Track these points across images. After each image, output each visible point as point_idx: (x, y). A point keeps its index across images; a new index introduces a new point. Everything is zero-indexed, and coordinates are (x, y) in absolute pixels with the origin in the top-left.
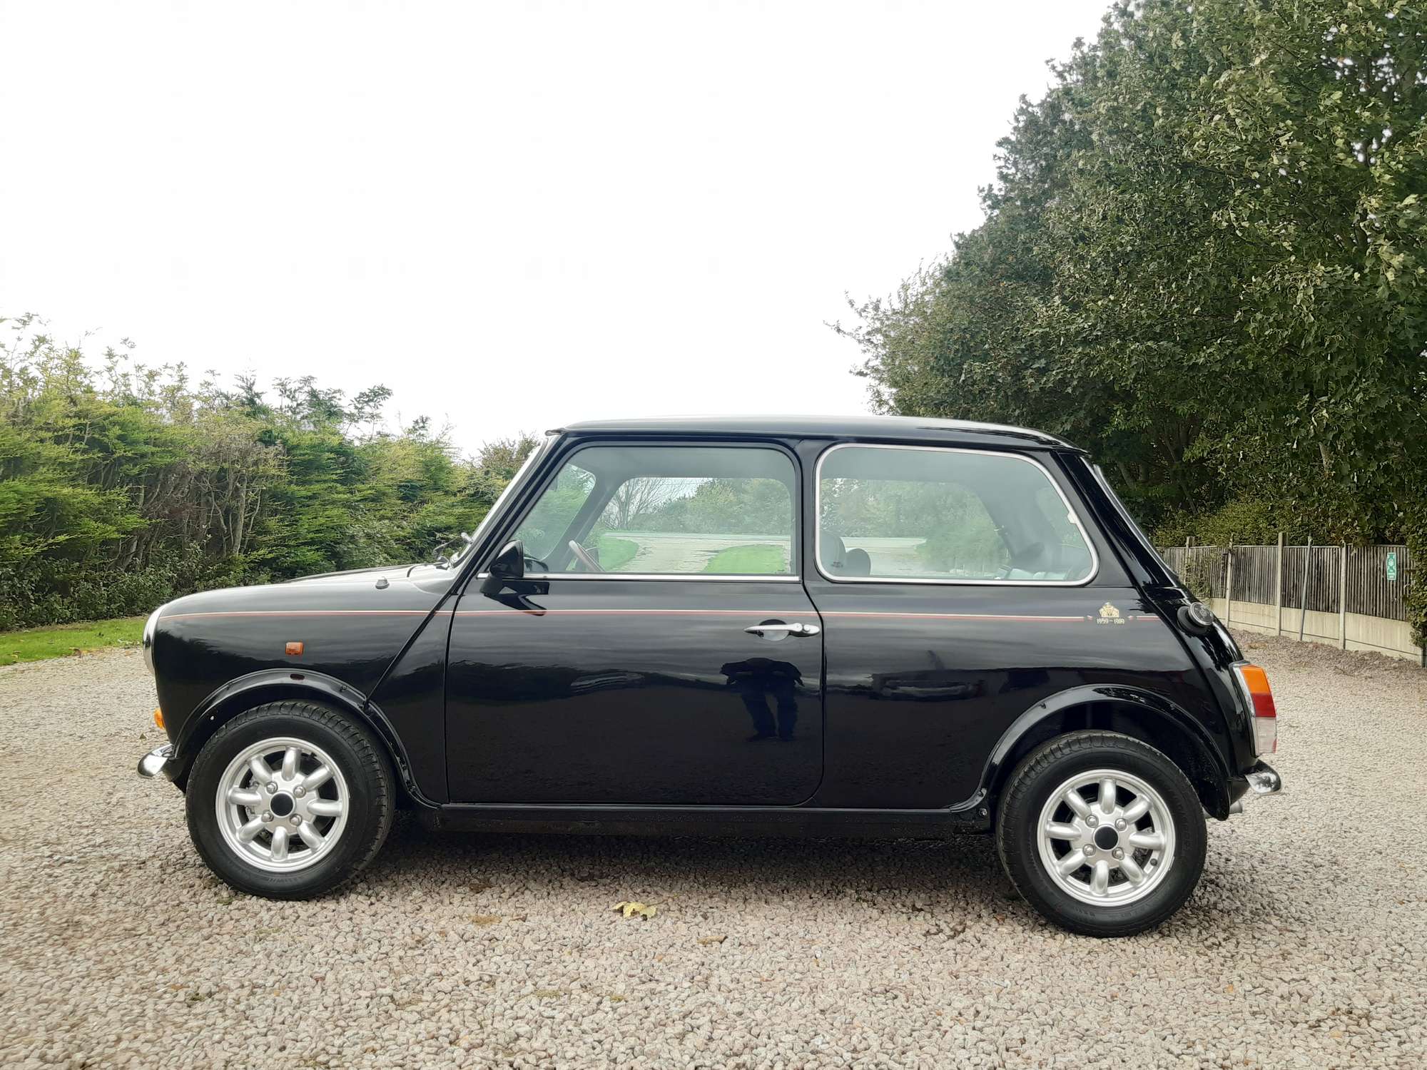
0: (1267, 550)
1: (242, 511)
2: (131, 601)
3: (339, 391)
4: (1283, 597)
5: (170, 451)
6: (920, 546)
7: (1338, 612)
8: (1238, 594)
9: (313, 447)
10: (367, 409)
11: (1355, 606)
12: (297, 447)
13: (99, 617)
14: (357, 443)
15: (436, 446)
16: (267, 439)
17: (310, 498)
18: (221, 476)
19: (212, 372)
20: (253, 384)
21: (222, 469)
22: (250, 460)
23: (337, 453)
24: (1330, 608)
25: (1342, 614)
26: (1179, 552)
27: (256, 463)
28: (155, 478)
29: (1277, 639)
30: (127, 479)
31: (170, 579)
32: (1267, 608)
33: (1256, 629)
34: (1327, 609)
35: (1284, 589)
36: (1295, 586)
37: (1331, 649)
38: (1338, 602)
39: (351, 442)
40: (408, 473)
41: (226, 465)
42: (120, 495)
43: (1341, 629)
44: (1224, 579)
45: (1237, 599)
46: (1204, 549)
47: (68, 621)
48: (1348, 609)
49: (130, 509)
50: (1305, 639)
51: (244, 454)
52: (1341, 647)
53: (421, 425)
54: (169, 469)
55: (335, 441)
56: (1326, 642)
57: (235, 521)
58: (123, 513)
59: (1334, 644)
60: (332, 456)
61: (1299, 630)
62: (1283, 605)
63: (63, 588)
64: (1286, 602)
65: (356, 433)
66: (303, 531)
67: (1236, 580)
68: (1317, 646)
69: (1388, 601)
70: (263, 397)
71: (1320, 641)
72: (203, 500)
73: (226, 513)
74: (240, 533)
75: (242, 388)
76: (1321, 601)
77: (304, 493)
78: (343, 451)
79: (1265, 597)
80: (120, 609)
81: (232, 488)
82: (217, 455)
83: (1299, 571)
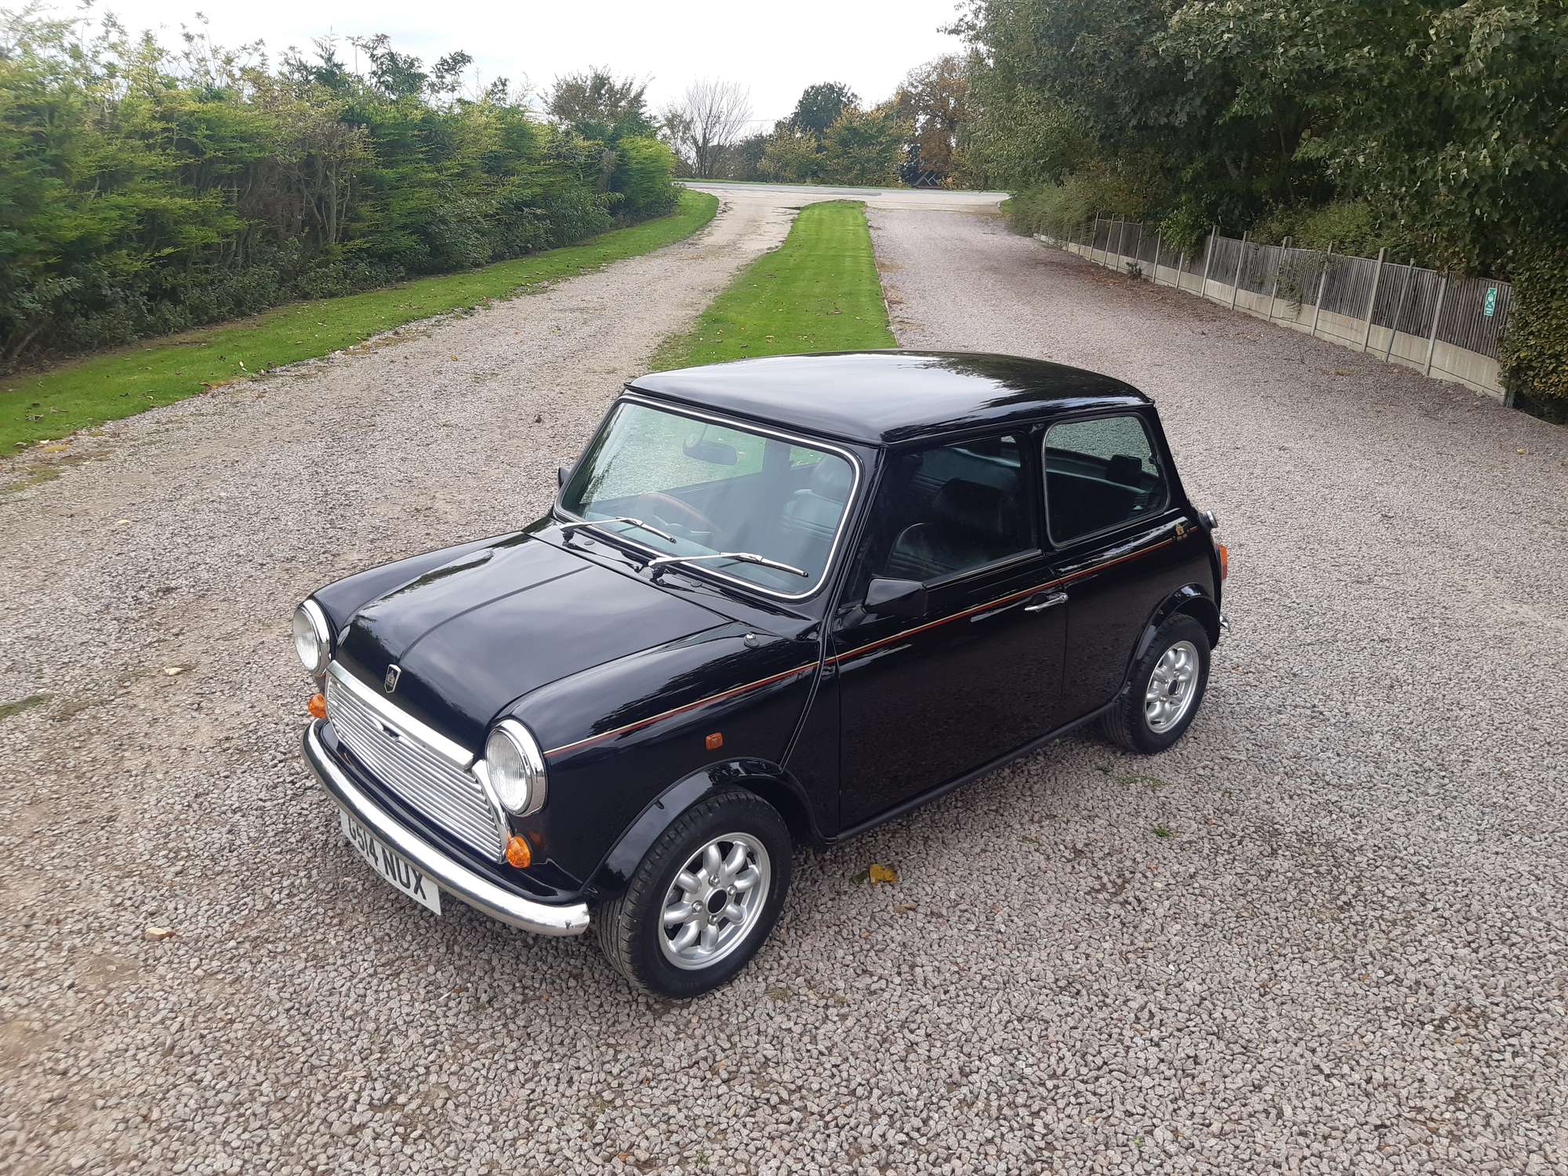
0: (1366, 263)
1: (334, 199)
3: (419, 57)
4: (1374, 313)
5: (258, 145)
6: (1003, 204)
7: (1428, 338)
8: (1327, 304)
9: (395, 126)
10: (449, 79)
11: (1447, 334)
12: (379, 127)
14: (440, 114)
15: (515, 110)
16: (350, 118)
17: (399, 180)
18: (309, 163)
20: (334, 51)
21: (310, 156)
22: (336, 144)
23: (420, 127)
24: (1420, 331)
25: (1431, 341)
26: (1274, 250)
27: (341, 147)
28: (248, 173)
29: (1361, 355)
32: (1356, 322)
33: (1342, 342)
34: (1417, 333)
35: (1376, 306)
36: (1388, 305)
37: (1415, 374)
38: (1430, 328)
39: (433, 114)
40: (491, 143)
41: (313, 152)
42: (215, 195)
43: (1428, 355)
44: (1317, 286)
45: (1327, 308)
46: (1301, 251)
48: (1439, 336)
49: (226, 209)
50: (1391, 360)
51: (330, 137)
52: (1424, 372)
53: (501, 87)
54: (260, 163)
55: (418, 115)
56: (1411, 366)
57: (328, 209)
58: (219, 213)
59: (1418, 368)
61: (1386, 350)
62: (1373, 322)
63: (173, 296)
64: (1376, 320)
66: (396, 215)
67: (1328, 290)
68: (1401, 372)
69: (1480, 336)
71: (1405, 364)
72: (294, 189)
73: (318, 202)
74: (334, 221)
75: (322, 58)
76: (1413, 323)
77: (394, 176)
79: (1356, 311)
81: (321, 175)
82: (304, 141)
83: (1395, 291)
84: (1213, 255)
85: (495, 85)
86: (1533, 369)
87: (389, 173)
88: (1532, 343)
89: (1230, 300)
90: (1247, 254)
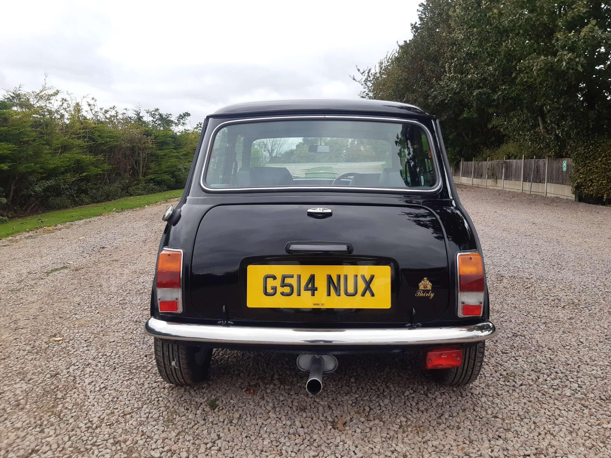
0: (519, 161)
1: (141, 161)
2: (108, 196)
3: (171, 114)
4: (524, 178)
5: (116, 140)
7: (544, 183)
9: (163, 136)
10: (182, 121)
11: (551, 181)
12: (158, 136)
13: (98, 202)
14: (178, 134)
16: (147, 134)
17: (164, 155)
18: (132, 149)
19: (126, 109)
20: (140, 113)
21: (133, 146)
22: (142, 142)
23: (172, 138)
25: (546, 184)
26: (485, 163)
27: (144, 143)
28: (112, 149)
29: (521, 194)
30: (103, 151)
31: (120, 187)
32: (517, 182)
33: (513, 190)
34: (540, 182)
35: (524, 175)
36: (528, 174)
37: (542, 197)
38: (544, 180)
39: (176, 134)
41: (134, 144)
42: (100, 157)
43: (545, 189)
44: (502, 172)
45: (506, 179)
46: (495, 161)
47: (88, 204)
48: (548, 182)
49: (104, 162)
50: (532, 193)
51: (140, 140)
52: (545, 196)
53: (200, 126)
54: (116, 146)
55: (171, 134)
56: (539, 194)
57: (139, 165)
58: (102, 164)
59: (542, 194)
60: (170, 139)
61: (529, 190)
62: (524, 181)
63: (85, 192)
64: (525, 180)
65: (177, 129)
66: (163, 168)
67: (506, 173)
68: (536, 196)
69: (563, 178)
70: (144, 118)
71: (537, 194)
72: (127, 158)
73: (136, 162)
74: (141, 169)
75: (136, 114)
76: (538, 179)
77: (163, 154)
78: (174, 137)
79: (517, 178)
80: (104, 199)
81: (137, 153)
82: (131, 141)
83: (530, 169)
84: (463, 168)
85: (198, 125)
86: (584, 186)
87: (161, 153)
88: (581, 176)
89: (471, 183)
90: (475, 166)
